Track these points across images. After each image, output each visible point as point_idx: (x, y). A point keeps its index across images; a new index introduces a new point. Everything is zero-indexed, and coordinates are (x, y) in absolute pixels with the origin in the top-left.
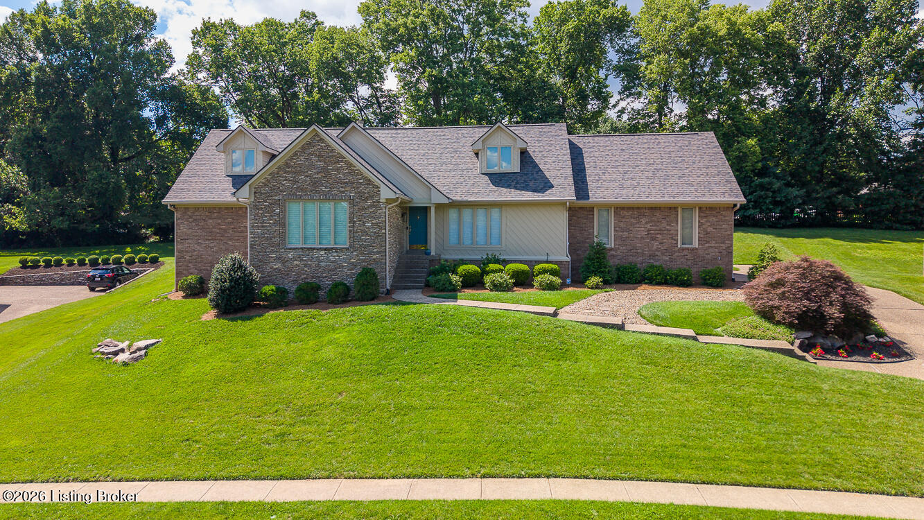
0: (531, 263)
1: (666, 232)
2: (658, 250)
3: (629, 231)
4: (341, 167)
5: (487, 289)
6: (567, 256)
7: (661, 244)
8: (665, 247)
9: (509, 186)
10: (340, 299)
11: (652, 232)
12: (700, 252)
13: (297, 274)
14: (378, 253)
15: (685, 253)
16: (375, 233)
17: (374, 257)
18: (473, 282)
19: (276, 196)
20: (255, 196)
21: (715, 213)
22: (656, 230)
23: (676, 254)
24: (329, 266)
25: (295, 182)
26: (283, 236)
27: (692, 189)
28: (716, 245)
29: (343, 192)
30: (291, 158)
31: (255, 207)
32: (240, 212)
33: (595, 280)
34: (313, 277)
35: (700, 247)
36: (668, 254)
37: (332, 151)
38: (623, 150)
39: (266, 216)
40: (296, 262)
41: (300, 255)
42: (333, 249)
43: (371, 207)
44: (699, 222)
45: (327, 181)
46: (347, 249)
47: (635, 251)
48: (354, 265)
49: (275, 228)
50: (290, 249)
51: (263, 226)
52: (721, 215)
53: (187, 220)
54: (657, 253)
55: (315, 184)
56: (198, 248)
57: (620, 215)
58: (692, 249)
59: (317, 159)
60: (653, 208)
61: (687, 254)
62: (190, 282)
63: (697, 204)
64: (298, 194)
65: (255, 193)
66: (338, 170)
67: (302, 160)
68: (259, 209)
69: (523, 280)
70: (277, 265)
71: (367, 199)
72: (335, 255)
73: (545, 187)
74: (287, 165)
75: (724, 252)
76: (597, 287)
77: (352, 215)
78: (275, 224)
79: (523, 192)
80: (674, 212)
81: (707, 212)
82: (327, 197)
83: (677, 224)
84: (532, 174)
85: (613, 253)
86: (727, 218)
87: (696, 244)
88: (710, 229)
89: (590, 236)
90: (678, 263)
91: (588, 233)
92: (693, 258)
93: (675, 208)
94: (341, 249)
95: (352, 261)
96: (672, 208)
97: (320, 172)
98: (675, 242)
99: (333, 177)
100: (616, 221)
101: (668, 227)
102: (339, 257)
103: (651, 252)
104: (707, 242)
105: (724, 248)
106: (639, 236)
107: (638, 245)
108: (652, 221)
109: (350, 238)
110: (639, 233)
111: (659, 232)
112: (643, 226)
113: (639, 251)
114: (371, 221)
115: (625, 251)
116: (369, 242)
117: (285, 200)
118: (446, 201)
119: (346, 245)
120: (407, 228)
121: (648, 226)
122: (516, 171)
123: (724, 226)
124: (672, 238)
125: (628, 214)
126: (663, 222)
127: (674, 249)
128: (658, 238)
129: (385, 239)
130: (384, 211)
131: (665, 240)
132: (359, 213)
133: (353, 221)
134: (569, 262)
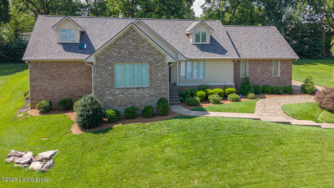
0: (223, 88)
1: (268, 70)
2: (265, 78)
3: (254, 70)
4: (145, 45)
6: (233, 83)
7: (266, 75)
8: (268, 77)
9: (208, 51)
11: (263, 70)
12: (281, 79)
13: (121, 102)
14: (164, 89)
16: (162, 79)
17: (163, 91)
19: (109, 60)
21: (286, 62)
22: (264, 70)
23: (272, 80)
24: (139, 96)
25: (120, 53)
26: (113, 81)
27: (278, 52)
28: (286, 76)
29: (146, 59)
30: (117, 40)
31: (97, 66)
32: (70, 64)
33: (251, 94)
34: (130, 103)
35: (281, 76)
36: (269, 80)
37: (140, 37)
39: (103, 72)
40: (121, 96)
41: (123, 92)
42: (141, 88)
43: (160, 66)
44: (280, 66)
45: (137, 53)
46: (148, 88)
47: (256, 79)
48: (152, 96)
49: (108, 78)
50: (117, 89)
51: (101, 77)
52: (288, 63)
53: (37, 69)
54: (265, 79)
55: (130, 54)
56: (45, 84)
57: (251, 63)
58: (278, 77)
59: (132, 41)
60: (264, 60)
61: (276, 79)
62: (45, 105)
63: (280, 59)
64: (122, 59)
65: (97, 59)
66: (143, 47)
67: (123, 41)
68: (99, 68)
70: (110, 98)
71: (159, 62)
72: (142, 91)
73: (223, 52)
74: (115, 43)
76: (252, 98)
77: (151, 69)
80: (271, 62)
81: (283, 62)
82: (138, 61)
83: (272, 67)
84: (216, 45)
86: (290, 64)
87: (279, 75)
88: (284, 69)
89: (239, 73)
90: (272, 83)
91: (238, 71)
92: (278, 81)
93: (272, 60)
94: (145, 88)
95: (151, 93)
96: (271, 60)
97: (134, 48)
98: (271, 75)
99: (141, 51)
100: (249, 66)
101: (269, 68)
102: (144, 92)
103: (262, 79)
104: (283, 74)
105: (289, 77)
106: (258, 72)
107: (258, 76)
108: (263, 66)
109: (150, 82)
110: (258, 71)
111: (265, 70)
112: (259, 68)
113: (258, 79)
114: (161, 73)
115: (252, 79)
116: (159, 84)
117: (114, 63)
118: (185, 60)
119: (148, 86)
121: (262, 68)
122: (208, 44)
123: (289, 67)
124: (270, 73)
125: (254, 63)
126: (267, 66)
127: (271, 78)
128: (265, 73)
129: (167, 82)
130: (167, 68)
131: (268, 74)
132: (155, 69)
133: (152, 73)
134: (234, 85)
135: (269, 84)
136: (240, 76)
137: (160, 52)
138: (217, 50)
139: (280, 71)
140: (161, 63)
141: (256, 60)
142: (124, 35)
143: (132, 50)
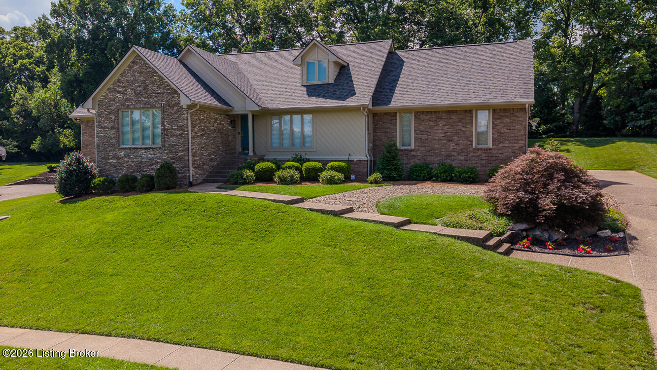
0: (325, 162)
1: (461, 133)
2: (454, 150)
3: (428, 133)
4: (155, 80)
5: (276, 183)
6: (366, 156)
7: (457, 144)
8: (461, 148)
10: (144, 189)
11: (449, 134)
12: (493, 151)
13: (127, 169)
14: (182, 151)
15: (479, 153)
16: (179, 135)
17: (180, 154)
18: (265, 177)
19: (112, 106)
20: (99, 107)
21: (508, 114)
22: (452, 132)
23: (471, 154)
24: (148, 162)
27: (487, 92)
28: (510, 145)
29: (157, 101)
31: (99, 115)
33: (377, 175)
34: (137, 171)
35: (495, 147)
36: (463, 154)
38: (440, 61)
39: (106, 123)
40: (126, 159)
41: (129, 154)
42: (151, 148)
43: (176, 112)
44: (493, 123)
45: (146, 93)
46: (161, 148)
47: (433, 151)
49: (112, 132)
50: (122, 149)
51: (105, 131)
52: (515, 116)
53: (88, 130)
54: (453, 153)
57: (420, 118)
58: (486, 149)
59: (139, 74)
60: (451, 112)
61: (482, 153)
64: (127, 104)
65: (99, 104)
66: (153, 83)
67: (128, 77)
68: (101, 118)
69: (312, 176)
70: (114, 162)
71: (174, 105)
72: (152, 153)
73: (348, 94)
74: (119, 81)
75: (518, 151)
76: (376, 182)
77: (163, 118)
78: (111, 129)
79: (328, 100)
80: (469, 115)
81: (501, 115)
82: (146, 106)
83: (472, 126)
84: (343, 85)
85: (413, 153)
86: (520, 119)
87: (490, 145)
88: (504, 130)
89: (394, 139)
90: (473, 162)
91: (392, 136)
92: (487, 158)
93: (471, 111)
94: (156, 148)
95: (164, 158)
97: (141, 86)
98: (470, 143)
99: (150, 89)
100: (417, 125)
101: (464, 129)
102: (155, 154)
103: (448, 153)
104: (501, 142)
105: (517, 148)
106: (437, 138)
107: (436, 146)
108: (449, 124)
109: (162, 139)
110: (437, 135)
111: (455, 133)
112: (440, 128)
113: (436, 151)
114: (177, 124)
115: (424, 152)
116: (175, 142)
117: (118, 110)
118: (257, 109)
119: (159, 145)
120: (239, 133)
121: (445, 128)
122: (330, 82)
123: (517, 126)
124: (467, 139)
125: (427, 118)
126: (459, 124)
127: (469, 150)
128: (454, 139)
129: (187, 139)
130: (187, 115)
131: (460, 142)
132: (168, 119)
133: (164, 125)
134: (367, 161)
135: (464, 163)
136: (396, 146)
137: (175, 90)
138: (338, 93)
139: (493, 134)
140: (176, 108)
141: (431, 112)
142: (129, 66)
143: (139, 89)
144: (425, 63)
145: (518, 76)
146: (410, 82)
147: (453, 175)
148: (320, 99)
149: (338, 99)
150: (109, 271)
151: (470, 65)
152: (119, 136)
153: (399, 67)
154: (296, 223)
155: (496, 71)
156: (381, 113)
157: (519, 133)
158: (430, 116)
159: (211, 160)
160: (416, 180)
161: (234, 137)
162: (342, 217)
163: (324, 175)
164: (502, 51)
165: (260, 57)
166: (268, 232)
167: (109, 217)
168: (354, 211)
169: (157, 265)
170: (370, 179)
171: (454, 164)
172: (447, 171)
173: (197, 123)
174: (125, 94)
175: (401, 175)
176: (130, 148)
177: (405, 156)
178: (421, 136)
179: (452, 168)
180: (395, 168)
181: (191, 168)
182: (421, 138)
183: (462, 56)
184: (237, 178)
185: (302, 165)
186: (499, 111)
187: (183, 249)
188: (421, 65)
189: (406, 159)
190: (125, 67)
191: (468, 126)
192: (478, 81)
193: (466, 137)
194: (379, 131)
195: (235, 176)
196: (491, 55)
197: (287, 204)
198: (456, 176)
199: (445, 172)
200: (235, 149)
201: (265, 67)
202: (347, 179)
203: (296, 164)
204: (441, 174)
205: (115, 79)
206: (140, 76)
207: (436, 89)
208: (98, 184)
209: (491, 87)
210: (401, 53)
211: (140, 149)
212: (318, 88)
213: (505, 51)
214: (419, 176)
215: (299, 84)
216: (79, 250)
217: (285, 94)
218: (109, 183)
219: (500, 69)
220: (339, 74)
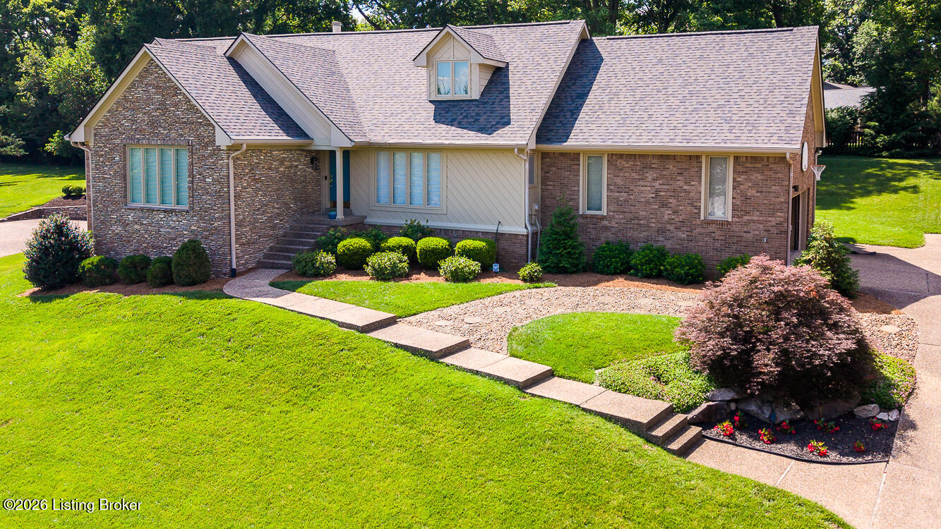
1: (683, 194)
2: (670, 221)
3: (629, 191)
5: (368, 275)
6: (526, 227)
7: (675, 212)
8: (681, 218)
10: (157, 282)
11: (663, 194)
12: (734, 228)
13: (138, 242)
14: (220, 219)
15: (711, 229)
16: (216, 192)
17: (216, 224)
18: (353, 264)
19: (115, 139)
20: (95, 140)
21: (760, 165)
22: (668, 191)
23: (698, 230)
24: (169, 233)
26: (124, 191)
27: (726, 127)
28: (761, 219)
29: (182, 136)
31: (96, 153)
34: (153, 247)
35: (737, 220)
36: (685, 229)
39: (106, 166)
40: (137, 227)
41: (140, 218)
42: (174, 211)
43: (211, 156)
44: (734, 180)
45: (165, 120)
46: (188, 212)
47: (636, 221)
49: (115, 181)
51: (104, 178)
52: (771, 170)
54: (668, 227)
57: (616, 165)
58: (722, 223)
59: (154, 90)
60: (666, 158)
61: (715, 230)
63: (731, 153)
65: (95, 135)
66: (176, 105)
67: (139, 93)
69: (426, 264)
70: (118, 229)
71: (206, 145)
72: (175, 219)
73: (498, 123)
74: (125, 99)
75: (774, 230)
76: (532, 279)
77: (192, 164)
79: (465, 131)
80: (695, 164)
81: (748, 165)
82: (166, 143)
83: (700, 182)
84: (493, 103)
85: (605, 223)
86: (779, 175)
87: (729, 216)
88: (752, 192)
89: (574, 197)
90: (700, 243)
91: (571, 193)
92: (723, 238)
93: (699, 158)
94: (181, 211)
95: (193, 228)
96: (692, 159)
97: (158, 109)
98: (696, 211)
99: (172, 115)
100: (612, 175)
101: (686, 187)
102: (179, 222)
103: (659, 225)
104: (747, 213)
105: (774, 224)
106: (642, 200)
107: (641, 213)
108: (663, 177)
109: (190, 197)
110: (643, 195)
111: (672, 194)
112: (649, 184)
113: (641, 222)
114: (212, 175)
115: (622, 221)
116: (209, 204)
117: (125, 145)
118: (348, 144)
119: (186, 207)
120: (326, 177)
121: (657, 184)
122: (473, 98)
123: (774, 187)
124: (692, 205)
125: (627, 165)
126: (678, 178)
127: (694, 222)
128: (671, 203)
129: (227, 201)
130: (227, 161)
131: (681, 208)
132: (199, 165)
133: (193, 175)
134: (528, 235)
135: (685, 243)
136: (578, 209)
137: (207, 120)
138: (482, 119)
139: (733, 198)
140: (211, 148)
141: (635, 155)
142: (140, 76)
143: (155, 114)
144: (635, 64)
145: (782, 98)
146: (606, 99)
147: (662, 268)
148: (453, 128)
149: (482, 130)
150: (60, 450)
151: (708, 71)
152: (125, 187)
153: (594, 68)
154: (365, 372)
155: (747, 85)
156: (554, 153)
157: (778, 200)
158: (632, 163)
159: (274, 227)
160: (602, 273)
161: (318, 183)
162: (442, 363)
163: (448, 264)
164: (765, 46)
165: (371, 42)
166: (316, 389)
167: (89, 339)
168: (470, 347)
169: (133, 442)
170: (524, 271)
171: (668, 245)
172: (652, 261)
173: (247, 171)
174: (134, 121)
175: (578, 265)
176: (142, 209)
177: (592, 226)
178: (618, 194)
179: (662, 254)
180: (569, 253)
181: (234, 246)
182: (617, 199)
183: (698, 53)
184: (305, 266)
185: (416, 243)
186: (744, 159)
187: (180, 412)
188: (629, 68)
189: (593, 232)
190: (134, 77)
191: (693, 183)
192: (714, 105)
193: (689, 202)
194: (551, 183)
195: (303, 264)
196: (746, 54)
197: (362, 332)
198: (666, 270)
199: (649, 262)
200: (319, 203)
201: (376, 61)
202: (486, 271)
203: (406, 241)
204: (642, 266)
205: (119, 95)
206: (156, 93)
207: (645, 115)
208: (89, 270)
209: (735, 117)
210: (600, 42)
211: (157, 211)
212: (454, 106)
213: (770, 46)
214: (608, 267)
215: (424, 97)
216: (28, 403)
217: (399, 116)
218: (107, 266)
219: (756, 82)
220: (491, 82)
